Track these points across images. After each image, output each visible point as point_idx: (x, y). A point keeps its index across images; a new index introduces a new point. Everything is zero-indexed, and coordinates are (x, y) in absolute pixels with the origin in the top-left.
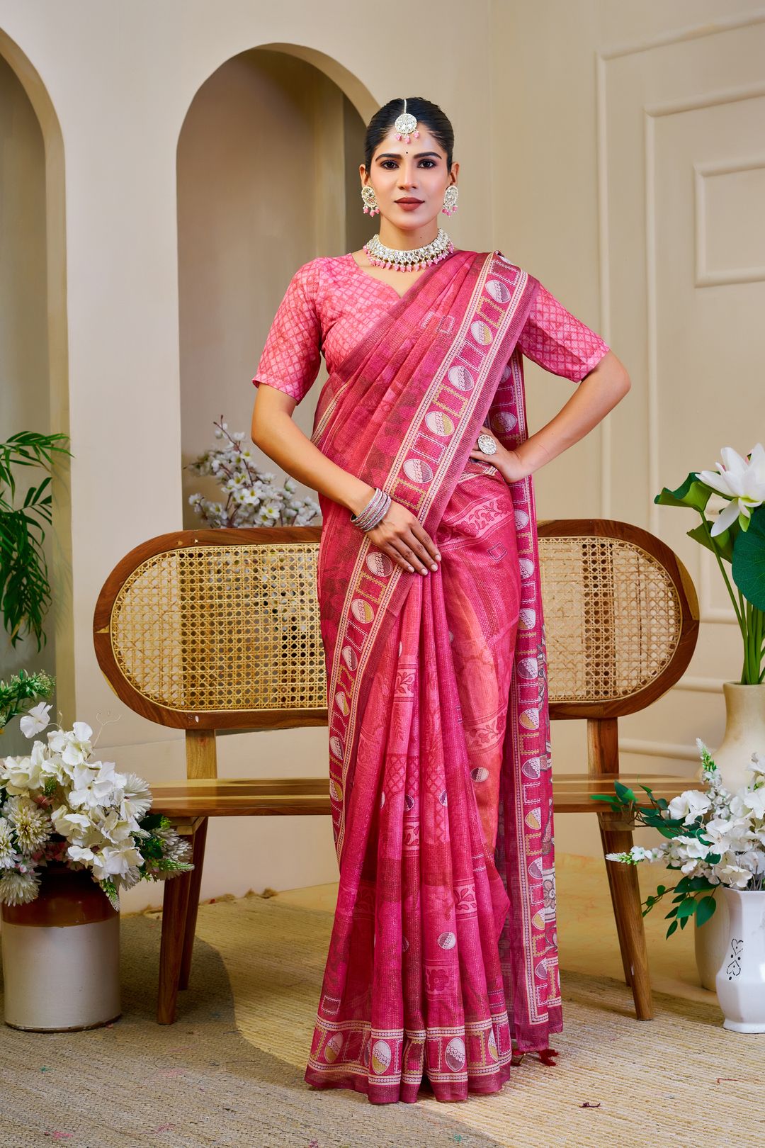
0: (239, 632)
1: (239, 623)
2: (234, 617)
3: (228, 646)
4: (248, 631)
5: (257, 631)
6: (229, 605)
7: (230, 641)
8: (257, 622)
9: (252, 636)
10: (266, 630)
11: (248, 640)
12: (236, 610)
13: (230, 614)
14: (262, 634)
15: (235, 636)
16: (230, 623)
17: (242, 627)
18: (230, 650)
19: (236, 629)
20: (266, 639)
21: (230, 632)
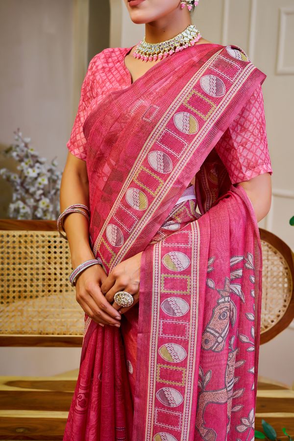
0: (14, 286)
1: (14, 280)
2: (11, 277)
3: (6, 295)
4: (20, 286)
5: (25, 286)
6: (8, 269)
7: (8, 292)
8: (26, 280)
9: (22, 289)
10: (31, 286)
11: (20, 292)
12: (12, 272)
13: (8, 275)
14: (29, 288)
15: (11, 289)
16: (8, 280)
17: (16, 283)
18: (8, 297)
19: (12, 284)
20: (31, 291)
21: (8, 286)
